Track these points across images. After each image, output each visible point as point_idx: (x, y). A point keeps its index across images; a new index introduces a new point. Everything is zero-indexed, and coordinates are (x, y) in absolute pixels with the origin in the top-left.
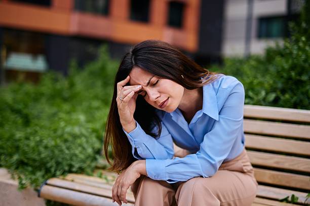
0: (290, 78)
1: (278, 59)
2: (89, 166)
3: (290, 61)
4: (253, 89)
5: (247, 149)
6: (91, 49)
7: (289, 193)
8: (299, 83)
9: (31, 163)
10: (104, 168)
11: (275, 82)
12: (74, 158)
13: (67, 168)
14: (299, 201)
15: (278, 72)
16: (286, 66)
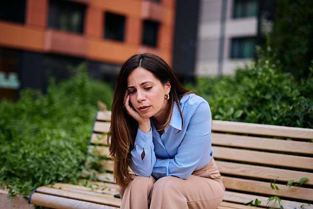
0: (256, 97)
1: (246, 79)
2: (75, 176)
3: (256, 82)
4: (223, 107)
5: (216, 159)
6: (69, 67)
7: (253, 198)
8: (264, 101)
9: (18, 174)
10: (88, 178)
11: (242, 100)
12: (60, 169)
13: (54, 178)
14: (261, 204)
15: (246, 92)
16: (253, 86)
